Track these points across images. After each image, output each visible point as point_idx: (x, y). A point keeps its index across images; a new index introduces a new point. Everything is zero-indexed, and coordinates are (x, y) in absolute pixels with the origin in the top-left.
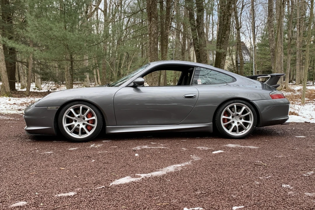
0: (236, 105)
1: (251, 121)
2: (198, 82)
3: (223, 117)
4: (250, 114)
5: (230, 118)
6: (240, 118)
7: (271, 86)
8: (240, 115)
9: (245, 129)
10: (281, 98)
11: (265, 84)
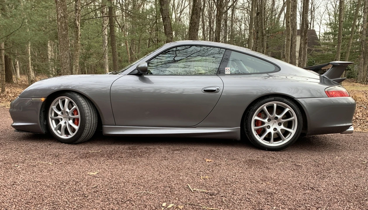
0: (277, 104)
1: (293, 130)
2: (226, 71)
3: (255, 117)
4: (294, 120)
5: (266, 121)
6: (280, 123)
7: (332, 80)
8: (280, 119)
9: (283, 139)
10: (343, 96)
11: (323, 77)
